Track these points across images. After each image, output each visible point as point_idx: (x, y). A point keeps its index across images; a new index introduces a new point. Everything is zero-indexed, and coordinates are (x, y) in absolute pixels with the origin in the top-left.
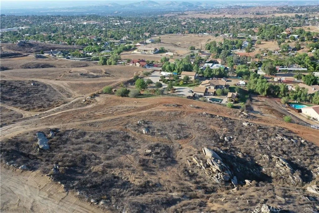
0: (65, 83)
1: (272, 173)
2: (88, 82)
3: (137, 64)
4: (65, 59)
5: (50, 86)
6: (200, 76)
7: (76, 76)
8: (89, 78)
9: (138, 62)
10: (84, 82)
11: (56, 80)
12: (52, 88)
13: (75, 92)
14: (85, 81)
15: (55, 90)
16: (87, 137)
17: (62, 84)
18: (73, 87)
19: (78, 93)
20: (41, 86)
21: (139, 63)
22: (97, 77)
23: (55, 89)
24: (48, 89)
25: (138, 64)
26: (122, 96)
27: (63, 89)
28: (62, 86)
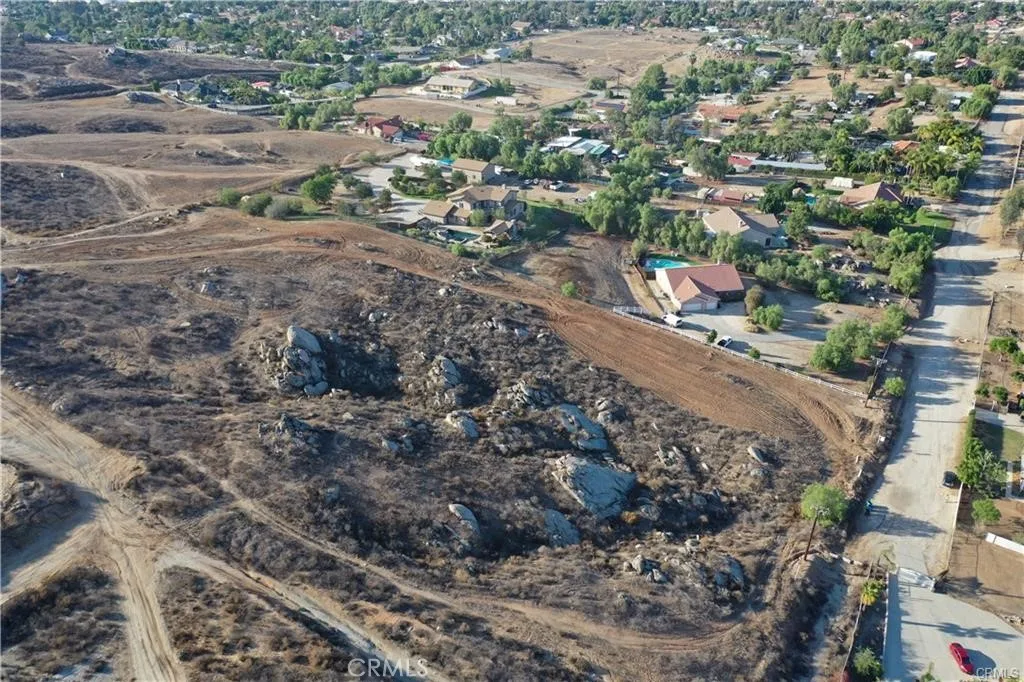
0: (142, 174)
1: (410, 386)
2: (199, 176)
3: (376, 129)
4: (205, 107)
5: (102, 181)
6: (506, 173)
7: (186, 159)
8: (217, 164)
9: (379, 126)
10: (188, 175)
11: (127, 166)
12: (105, 187)
13: (154, 199)
14: (195, 171)
15: (109, 192)
16: (84, 290)
17: (134, 177)
18: (155, 186)
19: (158, 201)
20: (81, 179)
21: (381, 128)
22: (240, 162)
23: (111, 188)
24: (95, 188)
25: (377, 131)
26: (253, 213)
27: (129, 190)
28: (130, 181)
